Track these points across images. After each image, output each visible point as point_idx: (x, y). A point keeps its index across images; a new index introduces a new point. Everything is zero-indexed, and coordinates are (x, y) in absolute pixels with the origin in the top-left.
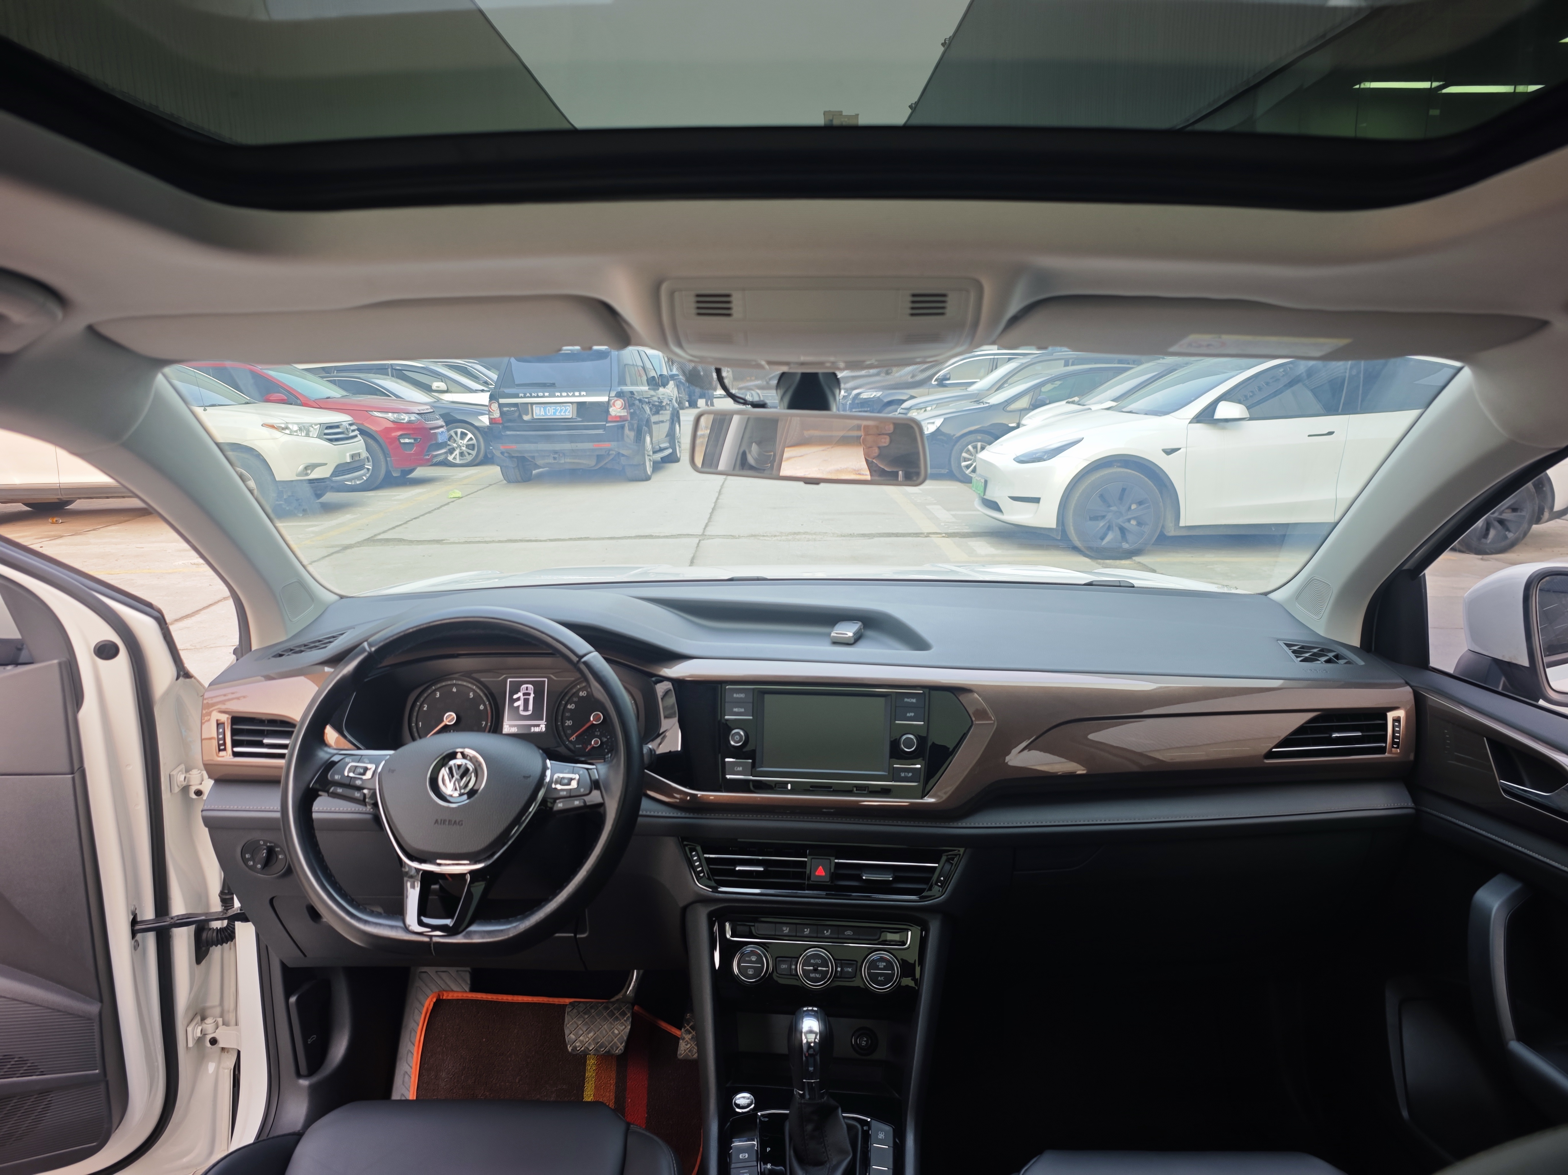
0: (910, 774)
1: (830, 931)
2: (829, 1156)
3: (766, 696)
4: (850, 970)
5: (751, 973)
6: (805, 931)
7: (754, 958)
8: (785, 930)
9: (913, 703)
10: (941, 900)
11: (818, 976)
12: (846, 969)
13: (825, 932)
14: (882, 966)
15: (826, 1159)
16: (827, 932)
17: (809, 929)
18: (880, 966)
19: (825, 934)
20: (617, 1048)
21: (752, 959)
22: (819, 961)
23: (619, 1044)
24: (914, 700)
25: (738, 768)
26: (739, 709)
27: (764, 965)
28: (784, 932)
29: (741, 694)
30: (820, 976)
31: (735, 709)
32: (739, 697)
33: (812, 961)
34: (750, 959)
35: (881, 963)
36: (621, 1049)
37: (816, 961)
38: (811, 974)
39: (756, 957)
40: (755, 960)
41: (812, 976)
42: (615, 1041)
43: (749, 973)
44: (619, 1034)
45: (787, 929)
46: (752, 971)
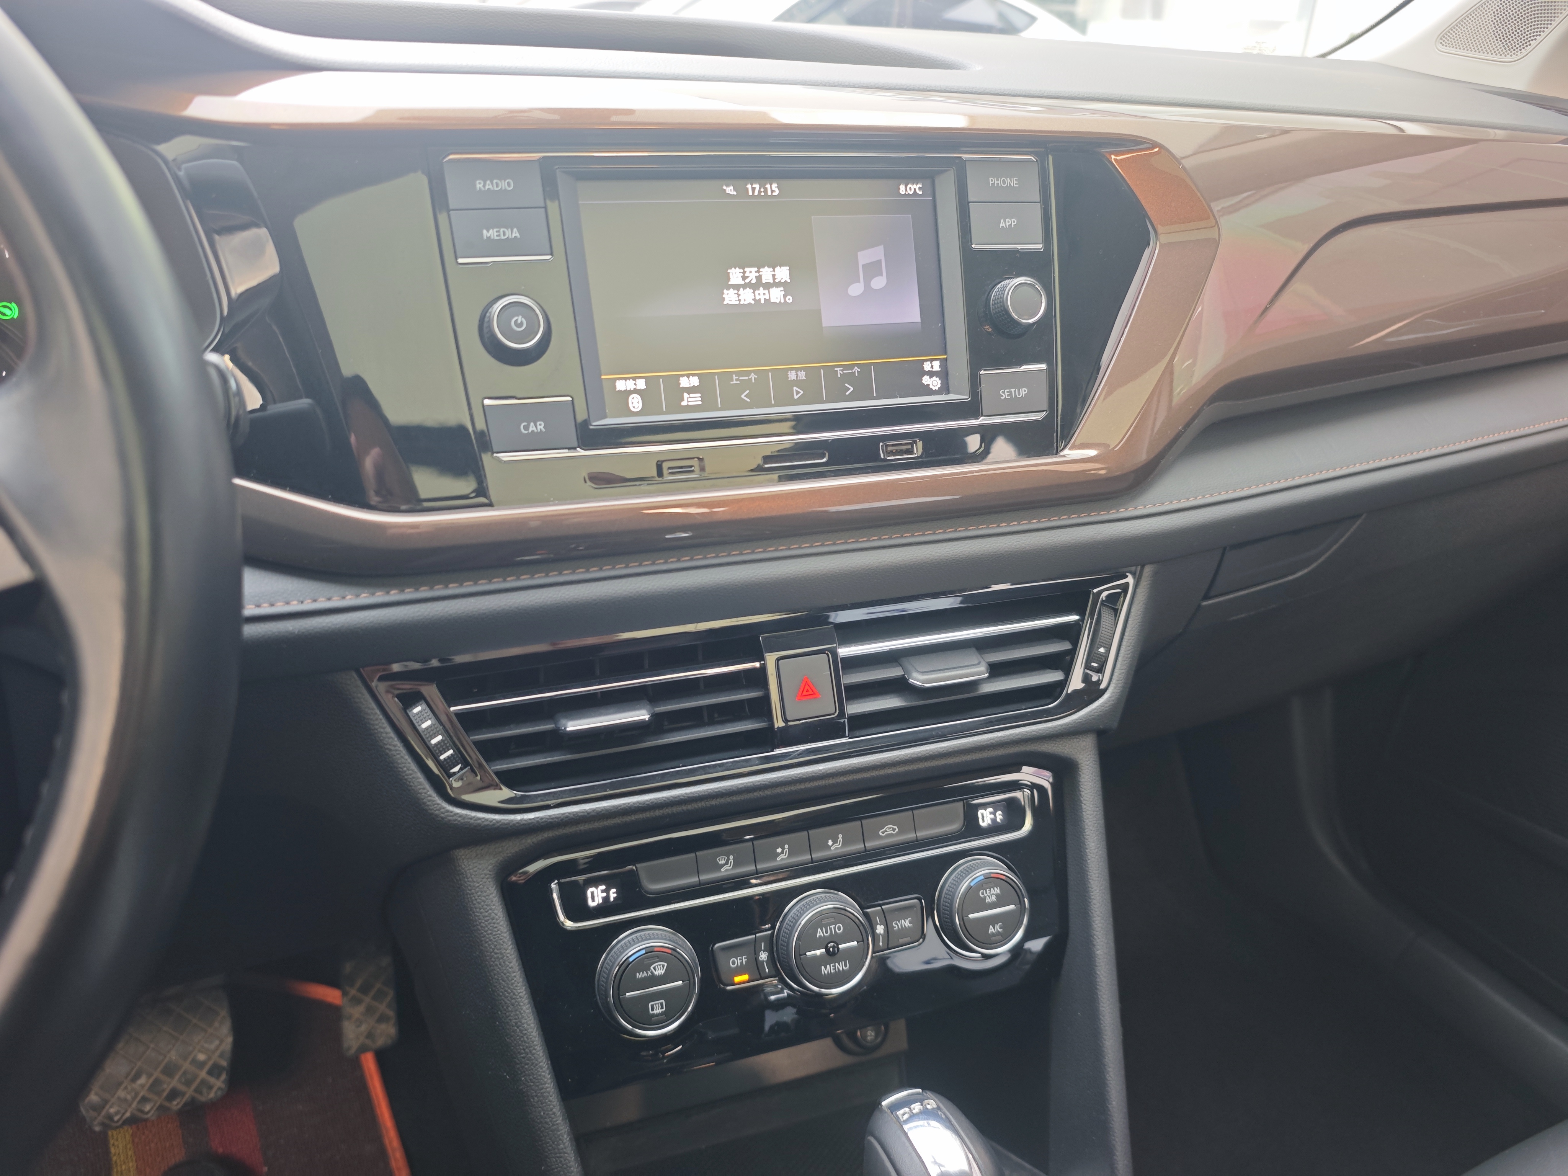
0: (1024, 392)
1: (840, 836)
3: (585, 188)
4: (906, 923)
5: (657, 1011)
6: (778, 854)
7: (659, 969)
8: (723, 865)
9: (1010, 187)
11: (840, 967)
12: (896, 925)
13: (830, 843)
14: (994, 898)
16: (835, 842)
17: (786, 846)
18: (988, 900)
19: (829, 847)
20: (210, 1088)
21: (657, 973)
22: (839, 928)
23: (212, 1080)
24: (1014, 183)
25: (532, 424)
26: (502, 230)
27: (692, 980)
28: (723, 870)
29: (502, 178)
30: (846, 966)
31: (488, 231)
32: (496, 189)
33: (820, 933)
34: (649, 973)
35: (990, 890)
36: (219, 1089)
37: (831, 929)
38: (823, 968)
39: (666, 964)
40: (663, 972)
41: (826, 972)
42: (203, 1074)
43: (655, 1012)
44: (209, 1058)
45: (728, 859)
46: (661, 1003)
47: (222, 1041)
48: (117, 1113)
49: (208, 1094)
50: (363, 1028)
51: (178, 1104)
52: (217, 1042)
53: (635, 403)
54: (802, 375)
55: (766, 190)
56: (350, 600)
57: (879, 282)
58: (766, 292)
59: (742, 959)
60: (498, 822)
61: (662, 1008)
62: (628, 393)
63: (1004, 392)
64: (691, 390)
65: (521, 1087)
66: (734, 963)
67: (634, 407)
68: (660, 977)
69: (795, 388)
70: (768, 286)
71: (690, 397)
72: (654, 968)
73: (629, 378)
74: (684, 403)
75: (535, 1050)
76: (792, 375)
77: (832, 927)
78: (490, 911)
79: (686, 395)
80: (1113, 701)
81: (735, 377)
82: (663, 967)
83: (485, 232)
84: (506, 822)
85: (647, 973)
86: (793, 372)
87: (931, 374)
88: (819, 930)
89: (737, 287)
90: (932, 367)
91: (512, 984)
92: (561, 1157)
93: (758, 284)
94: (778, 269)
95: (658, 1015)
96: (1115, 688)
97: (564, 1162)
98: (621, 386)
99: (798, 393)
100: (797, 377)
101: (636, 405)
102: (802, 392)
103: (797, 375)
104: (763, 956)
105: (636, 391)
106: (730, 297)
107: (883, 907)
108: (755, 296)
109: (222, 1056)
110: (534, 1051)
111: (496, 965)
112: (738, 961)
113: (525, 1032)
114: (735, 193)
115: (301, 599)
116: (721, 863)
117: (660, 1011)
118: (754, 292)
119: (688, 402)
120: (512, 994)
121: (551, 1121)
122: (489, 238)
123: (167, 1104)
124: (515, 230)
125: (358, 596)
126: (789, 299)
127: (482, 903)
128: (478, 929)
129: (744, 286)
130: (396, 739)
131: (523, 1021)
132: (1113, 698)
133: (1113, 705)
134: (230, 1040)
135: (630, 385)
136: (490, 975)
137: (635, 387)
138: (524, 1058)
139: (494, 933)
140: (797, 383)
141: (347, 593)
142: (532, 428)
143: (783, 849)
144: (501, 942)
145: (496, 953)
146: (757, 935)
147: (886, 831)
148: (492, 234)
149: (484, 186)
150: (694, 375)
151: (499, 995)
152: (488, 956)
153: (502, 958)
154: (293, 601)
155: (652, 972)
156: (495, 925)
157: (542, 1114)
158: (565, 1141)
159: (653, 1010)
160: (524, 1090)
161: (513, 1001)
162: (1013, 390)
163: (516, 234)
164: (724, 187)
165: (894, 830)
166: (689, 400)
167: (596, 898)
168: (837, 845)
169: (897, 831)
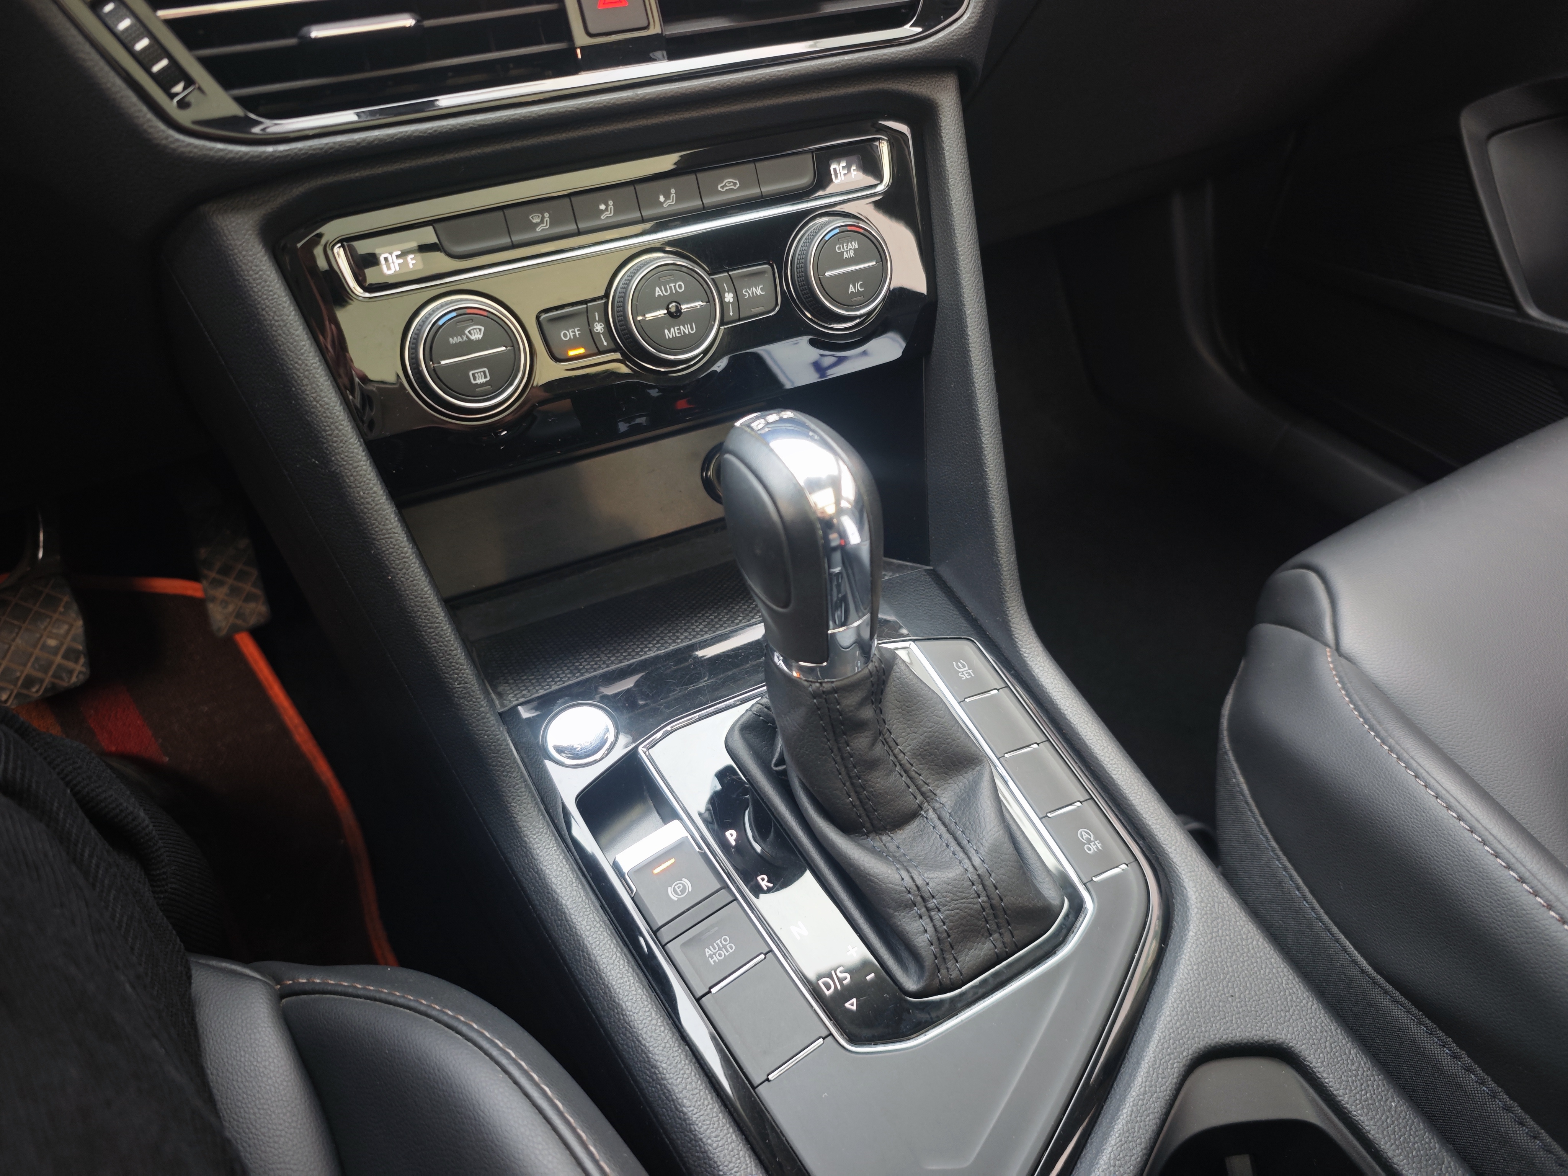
1: (673, 191)
2: (925, 788)
4: (758, 291)
5: (481, 380)
6: (602, 212)
7: (476, 333)
8: (538, 224)
10: (964, 24)
11: (686, 330)
12: (746, 293)
13: (662, 199)
14: (852, 254)
15: (920, 798)
16: (667, 197)
17: (611, 203)
18: (845, 256)
19: (662, 204)
20: (71, 672)
21: (473, 337)
22: (680, 287)
23: (70, 665)
27: (516, 347)
28: (538, 229)
30: (692, 329)
33: (658, 292)
34: (465, 338)
35: (847, 245)
36: (80, 672)
37: (670, 287)
38: (666, 331)
39: (483, 328)
40: (481, 336)
41: (671, 337)
42: (59, 659)
43: (478, 381)
44: (62, 644)
45: (543, 218)
46: (484, 372)
47: (71, 625)
49: (70, 678)
50: (231, 608)
51: (37, 691)
52: (66, 627)
59: (574, 332)
61: (486, 377)
65: (333, 469)
66: (565, 335)
68: (478, 341)
72: (469, 332)
75: (341, 425)
77: (672, 285)
78: (261, 273)
80: (973, 23)
82: (480, 330)
84: (256, 154)
85: (462, 338)
88: (657, 289)
91: (302, 354)
92: (391, 538)
95: (482, 385)
96: (975, 7)
97: (395, 543)
104: (599, 328)
107: (730, 273)
109: (74, 639)
110: (341, 427)
111: (280, 335)
112: (570, 334)
113: (326, 406)
116: (534, 221)
117: (484, 380)
120: (303, 365)
121: (373, 501)
123: (24, 691)
127: (250, 264)
128: (250, 296)
131: (323, 394)
132: (973, 20)
133: (973, 28)
134: (80, 623)
136: (275, 348)
138: (330, 435)
139: (270, 298)
143: (607, 205)
144: (280, 307)
145: (277, 321)
146: (589, 304)
147: (725, 186)
151: (288, 368)
152: (268, 325)
153: (285, 326)
155: (467, 337)
156: (270, 289)
157: (362, 493)
158: (393, 521)
159: (475, 379)
160: (337, 471)
161: (307, 373)
165: (735, 184)
167: (392, 265)
168: (670, 202)
169: (738, 185)
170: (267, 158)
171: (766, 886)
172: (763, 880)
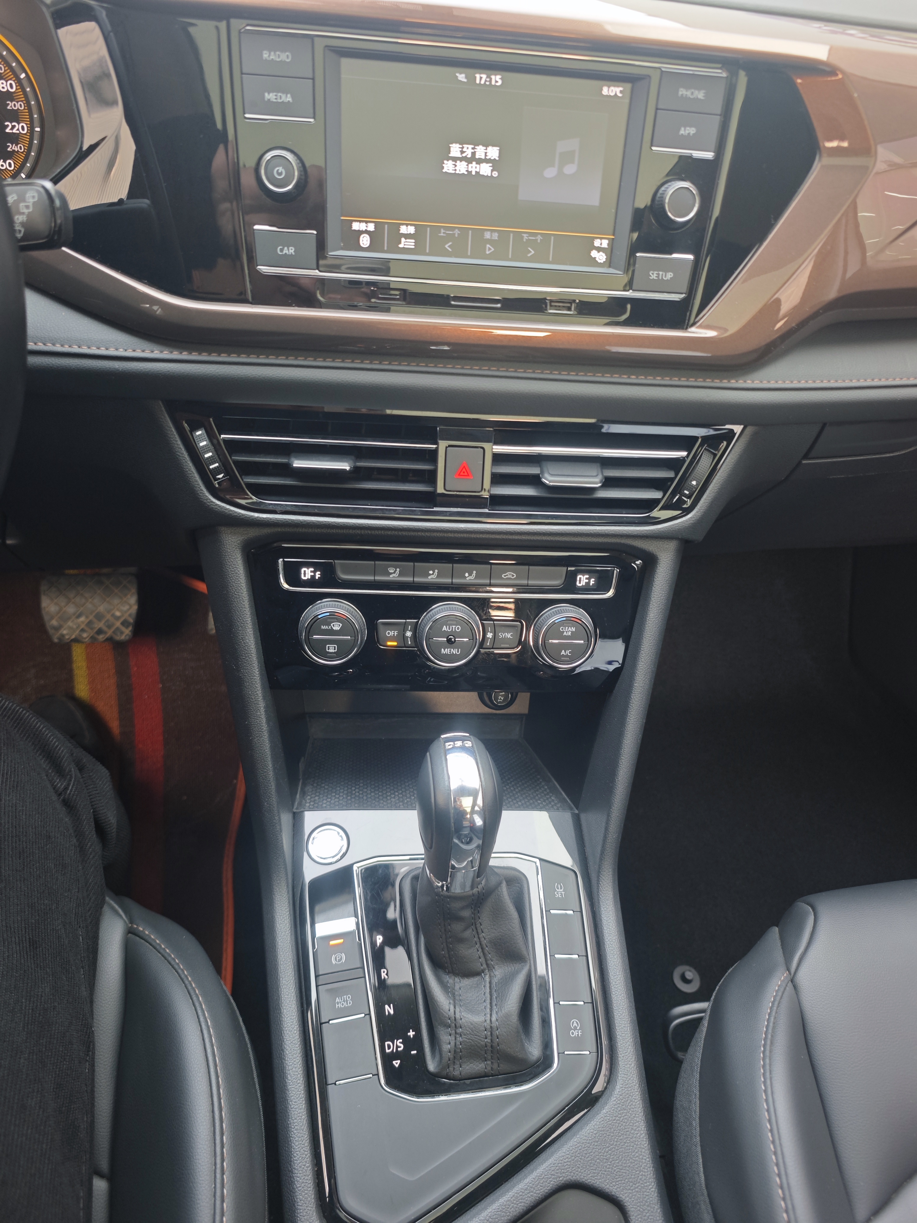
0: (670, 275)
1: (475, 572)
2: (489, 962)
3: (346, 63)
4: (509, 636)
6: (430, 575)
7: (336, 626)
8: (392, 573)
9: (697, 100)
10: (686, 521)
11: (455, 651)
12: (501, 635)
13: (467, 575)
14: (570, 634)
15: (485, 966)
16: (470, 575)
17: (436, 571)
18: (565, 634)
19: (466, 577)
20: (122, 633)
21: (334, 628)
22: (458, 628)
23: (123, 629)
24: (701, 95)
25: (286, 248)
26: (279, 94)
27: (357, 638)
28: (391, 576)
29: (283, 51)
30: (458, 652)
31: (269, 94)
32: (278, 60)
33: (444, 628)
34: (330, 627)
35: (568, 628)
36: (127, 635)
37: (452, 628)
38: (443, 650)
39: (341, 625)
40: (339, 629)
41: (444, 653)
42: (118, 624)
43: (330, 651)
44: (122, 616)
45: (396, 570)
46: (335, 647)
47: (131, 607)
48: (67, 634)
49: (121, 636)
51: (102, 637)
52: (128, 607)
53: (365, 241)
54: (495, 236)
55: (490, 81)
56: (157, 354)
57: (570, 169)
58: (478, 166)
59: (394, 633)
60: (243, 515)
61: (335, 649)
62: (360, 232)
63: (653, 274)
64: (407, 236)
65: (241, 675)
66: (389, 633)
67: (363, 244)
68: (337, 631)
69: (488, 246)
70: (479, 161)
71: (406, 242)
72: (333, 625)
73: (363, 221)
74: (401, 246)
75: (251, 656)
76: (487, 235)
77: (454, 627)
78: (235, 569)
79: (403, 240)
80: (693, 521)
81: (442, 231)
82: (339, 625)
83: (266, 94)
84: (248, 516)
85: (328, 627)
86: (489, 233)
87: (599, 249)
88: (445, 627)
89: (455, 159)
90: (601, 244)
91: (243, 614)
92: (257, 719)
93: (472, 159)
94: (490, 148)
95: (331, 653)
96: (697, 512)
97: (258, 723)
98: (356, 226)
99: (490, 249)
100: (491, 237)
101: (365, 242)
102: (493, 249)
103: (491, 235)
104: (409, 634)
105: (366, 232)
106: (448, 167)
107: (495, 622)
108: (468, 168)
109: (130, 615)
110: (251, 657)
111: (235, 602)
112: (392, 633)
113: (247, 644)
114: (465, 80)
115: (126, 348)
116: (390, 571)
117: (333, 651)
118: (467, 165)
119: (405, 245)
120: (242, 620)
121: (254, 698)
122: (269, 100)
123: (97, 636)
124: (289, 95)
125: (162, 352)
126: (495, 174)
127: (231, 563)
128: (227, 577)
129: (461, 159)
130: (183, 450)
131: (247, 638)
132: (693, 519)
133: (692, 524)
134: (135, 607)
135: (362, 227)
136: (231, 607)
137: (366, 228)
138: (244, 659)
139: (236, 582)
140: (491, 242)
141: (155, 349)
142: (286, 251)
143: (434, 572)
144: (239, 588)
145: (236, 595)
146: (407, 620)
147: (507, 575)
148: (270, 96)
149: (269, 56)
150: (411, 225)
151: (234, 619)
152: (231, 595)
153: (239, 598)
154: (120, 349)
155: (331, 627)
156: (237, 578)
157: (250, 693)
158: (261, 711)
159: (328, 649)
160: (242, 677)
161: (242, 625)
162: (661, 273)
163: (289, 99)
164: (457, 75)
165: (513, 576)
166: (406, 243)
167: (307, 575)
168: (471, 577)
169: (515, 577)
170: (253, 519)
171: (384, 977)
172: (384, 972)
